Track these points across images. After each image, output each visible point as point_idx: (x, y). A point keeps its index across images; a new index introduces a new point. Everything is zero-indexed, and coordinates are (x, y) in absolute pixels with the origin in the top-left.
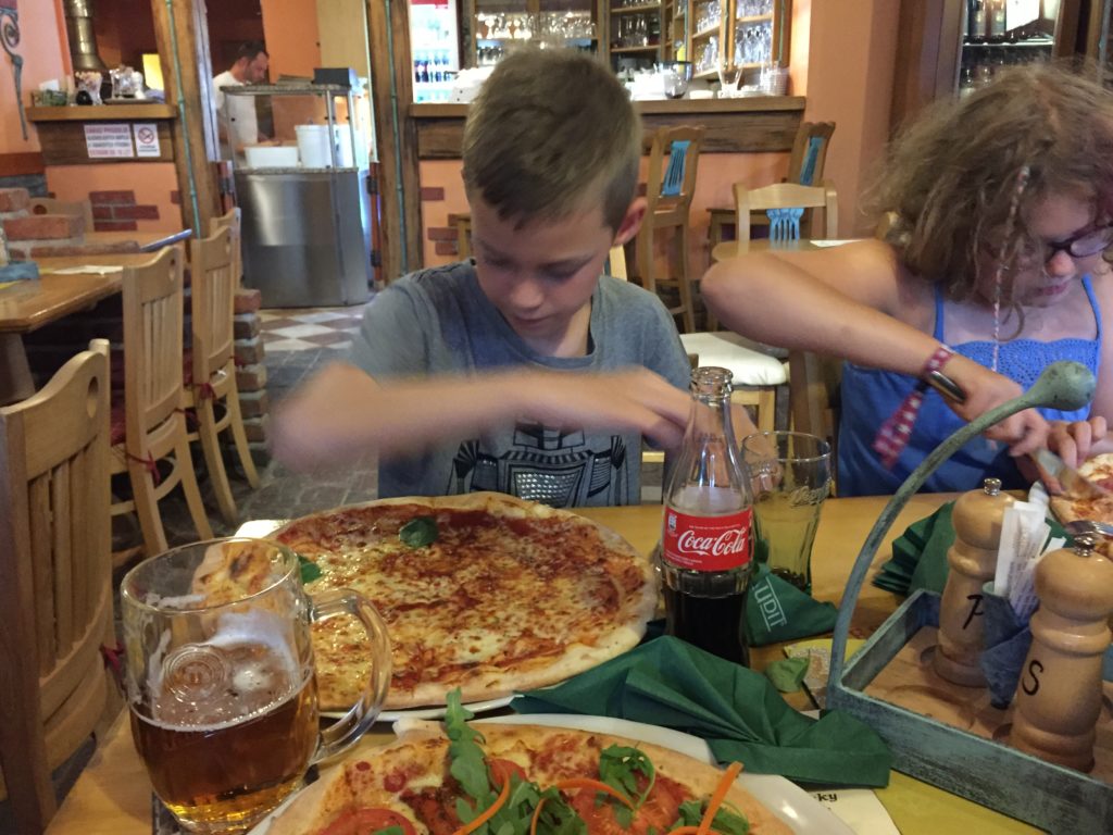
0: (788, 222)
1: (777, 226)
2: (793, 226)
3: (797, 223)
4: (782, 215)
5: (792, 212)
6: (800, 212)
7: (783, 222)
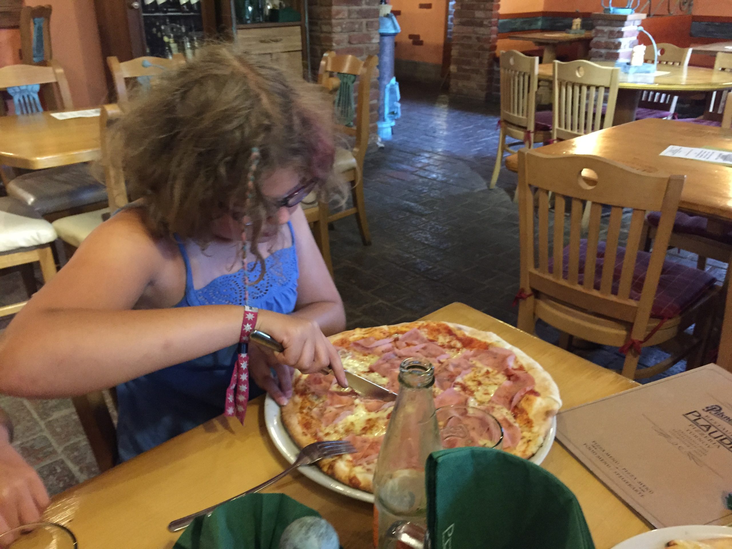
0: (28, 96)
1: (19, 101)
2: (34, 99)
3: (36, 96)
4: (21, 91)
5: (30, 88)
6: (37, 88)
7: (23, 97)
